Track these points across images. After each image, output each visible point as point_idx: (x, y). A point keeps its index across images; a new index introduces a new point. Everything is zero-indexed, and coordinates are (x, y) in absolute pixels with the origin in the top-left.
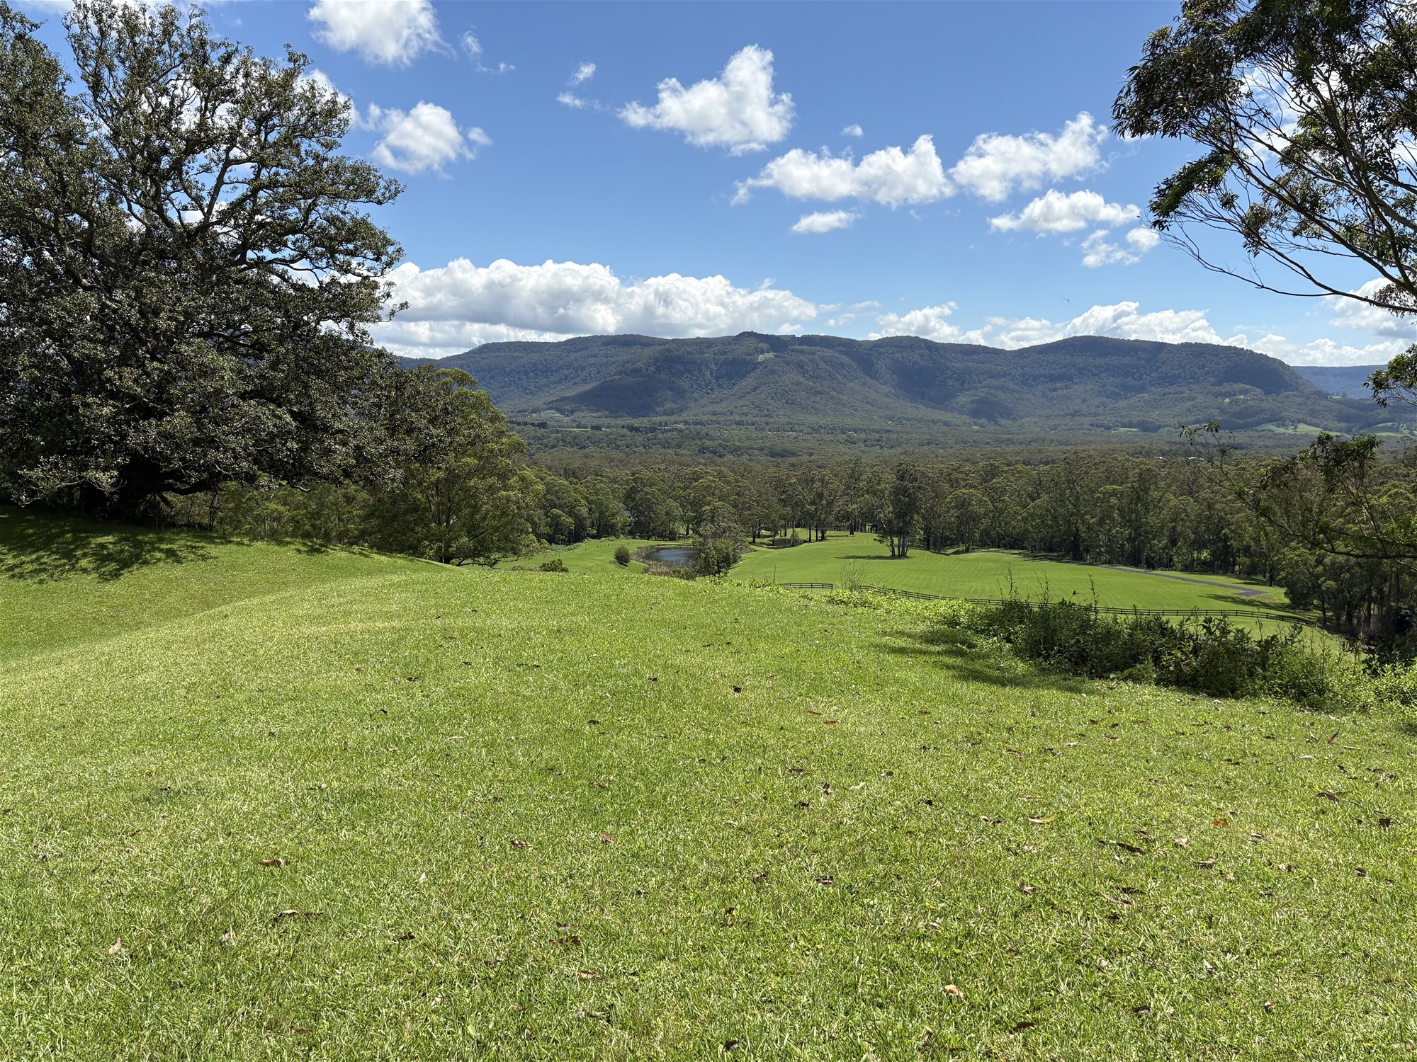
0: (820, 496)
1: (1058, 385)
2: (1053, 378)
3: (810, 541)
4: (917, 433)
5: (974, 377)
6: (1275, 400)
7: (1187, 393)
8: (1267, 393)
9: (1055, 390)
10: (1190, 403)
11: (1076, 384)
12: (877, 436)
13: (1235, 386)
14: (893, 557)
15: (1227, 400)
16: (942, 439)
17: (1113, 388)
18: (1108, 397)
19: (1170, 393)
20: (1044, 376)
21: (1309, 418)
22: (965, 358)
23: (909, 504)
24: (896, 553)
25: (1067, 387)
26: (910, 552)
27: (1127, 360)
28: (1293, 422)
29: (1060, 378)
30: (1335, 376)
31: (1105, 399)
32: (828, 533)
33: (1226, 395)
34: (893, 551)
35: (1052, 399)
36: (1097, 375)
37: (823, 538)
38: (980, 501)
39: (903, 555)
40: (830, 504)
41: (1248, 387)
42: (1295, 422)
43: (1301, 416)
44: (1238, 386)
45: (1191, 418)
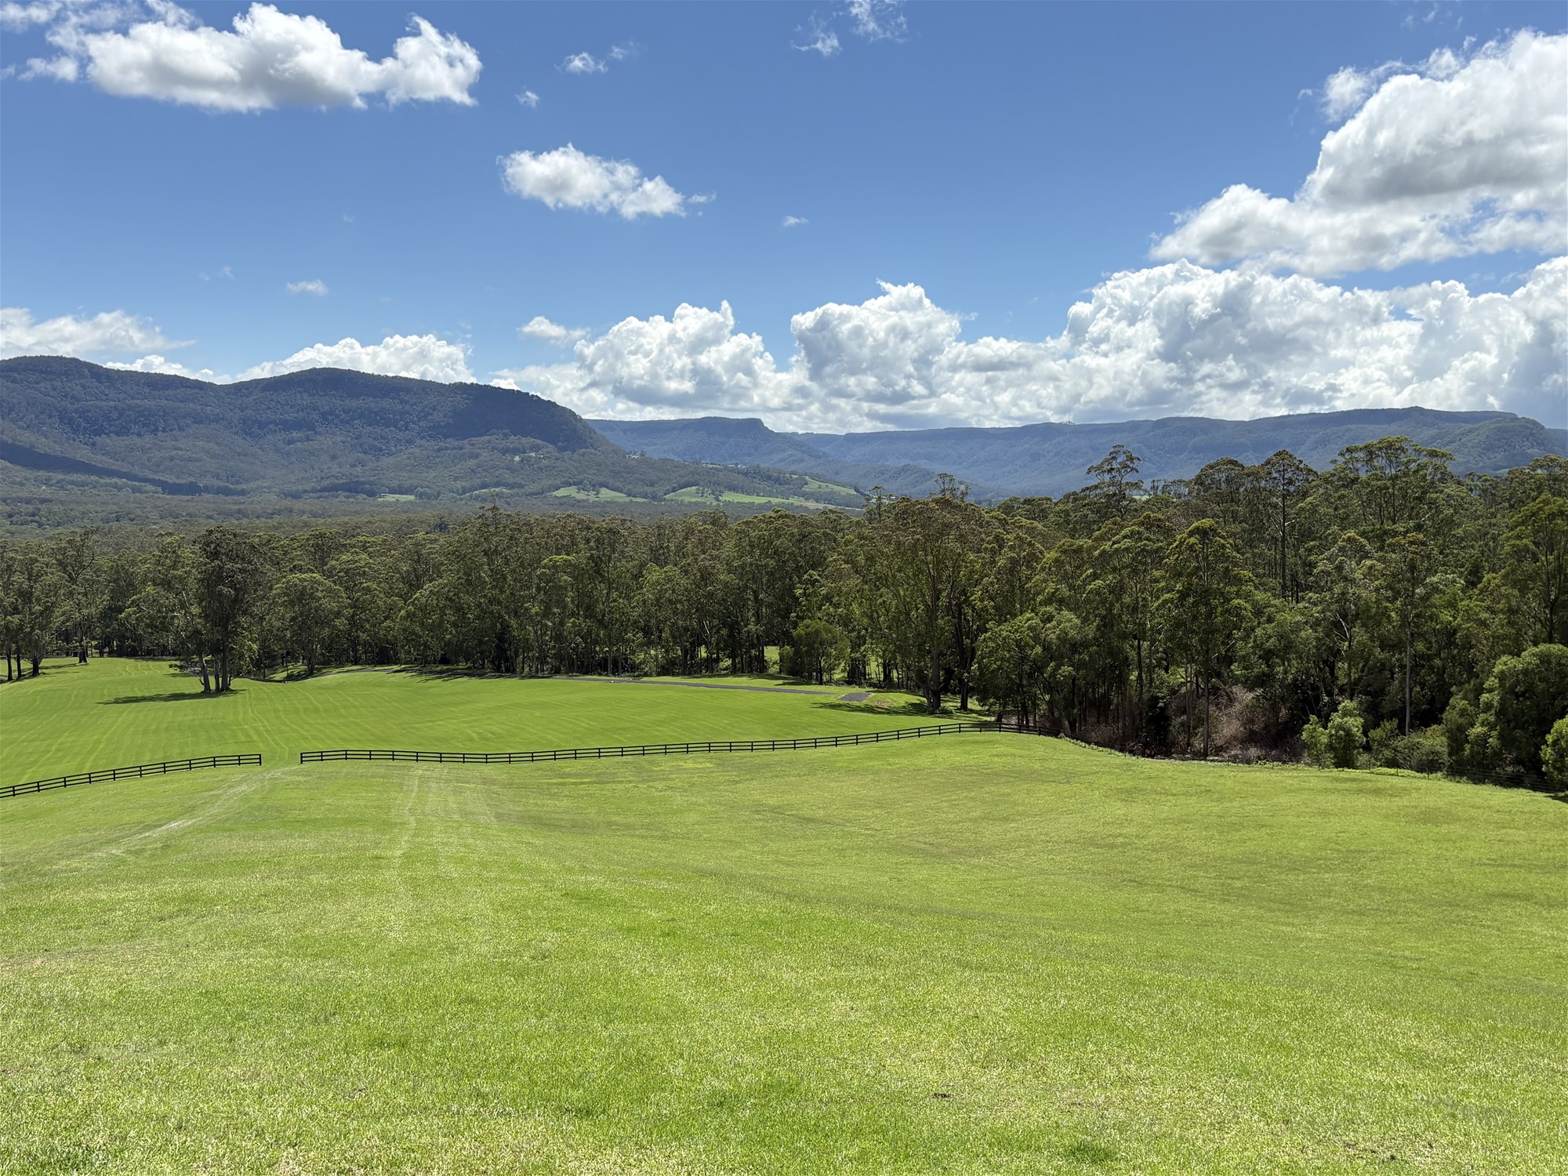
0: (26, 596)
1: (295, 435)
2: (287, 426)
3: (10, 678)
4: (94, 503)
5: (172, 421)
6: (571, 459)
7: (468, 448)
8: (561, 450)
9: (290, 442)
10: (475, 462)
11: (320, 434)
12: (31, 508)
13: (524, 440)
14: (207, 693)
15: (517, 458)
16: (139, 512)
17: (371, 441)
18: (365, 453)
19: (446, 449)
20: (274, 422)
21: (611, 481)
22: (156, 393)
23: (236, 601)
24: (213, 686)
25: (308, 439)
26: (236, 683)
27: (386, 403)
28: (594, 486)
29: (298, 425)
30: (625, 432)
31: (362, 456)
32: (44, 662)
33: (515, 452)
34: (206, 683)
35: (288, 454)
36: (348, 422)
37: (35, 672)
38: (329, 590)
39: (224, 690)
40: (48, 610)
41: (539, 442)
42: (596, 486)
43: (602, 479)
44: (528, 441)
45: (477, 481)
